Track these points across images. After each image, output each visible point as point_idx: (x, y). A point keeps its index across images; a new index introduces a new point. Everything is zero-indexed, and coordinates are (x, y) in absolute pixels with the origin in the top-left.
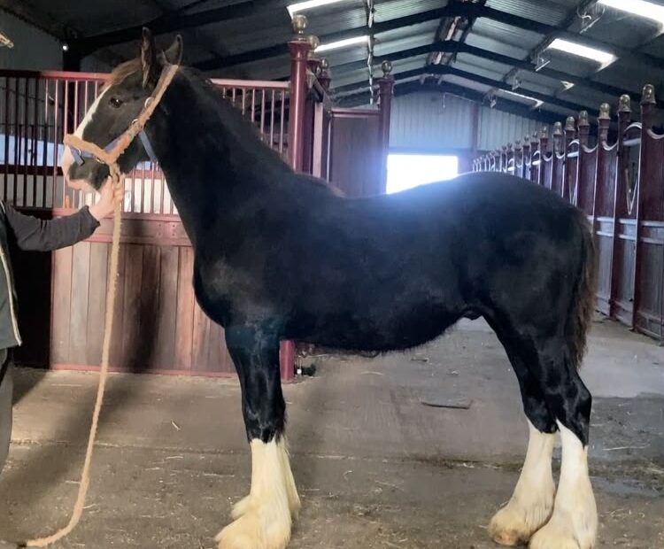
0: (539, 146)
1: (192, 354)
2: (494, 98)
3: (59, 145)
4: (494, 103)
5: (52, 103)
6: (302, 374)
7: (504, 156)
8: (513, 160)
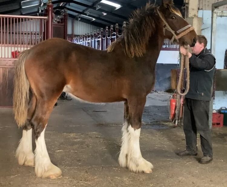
0: (100, 34)
2: (80, 17)
7: (86, 37)
8: (90, 38)
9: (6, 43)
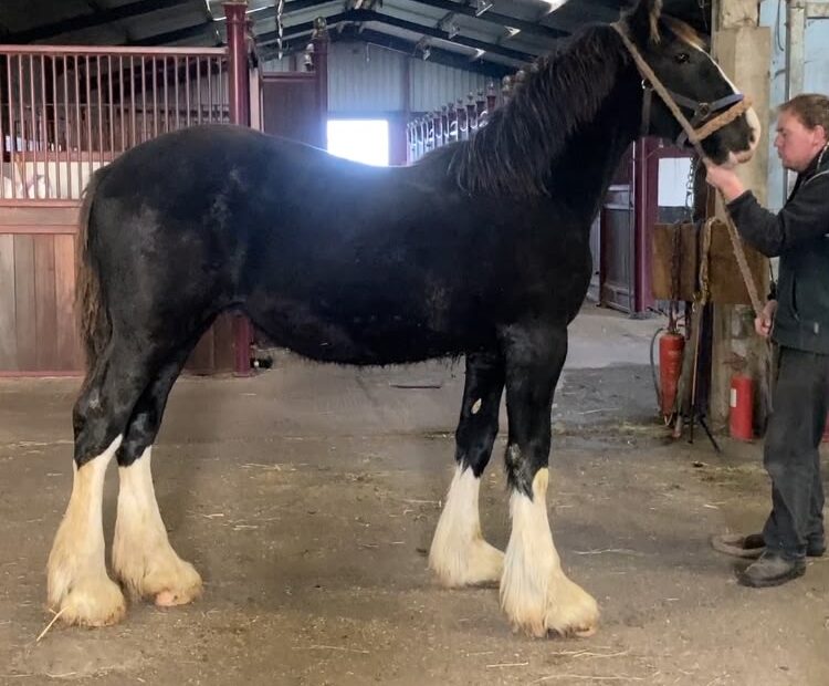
0: (486, 105)
2: (427, 47)
4: (427, 54)
6: (260, 366)
7: (444, 117)
8: (456, 122)
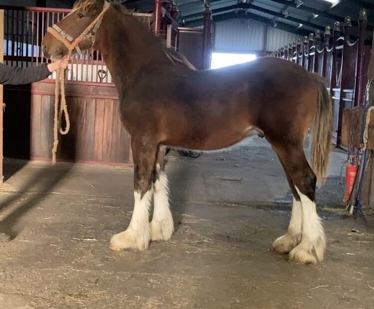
0: (296, 49)
1: (102, 153)
2: (276, 22)
3: (34, 46)
4: (275, 25)
5: (31, 23)
8: (283, 57)
9: (95, 58)
